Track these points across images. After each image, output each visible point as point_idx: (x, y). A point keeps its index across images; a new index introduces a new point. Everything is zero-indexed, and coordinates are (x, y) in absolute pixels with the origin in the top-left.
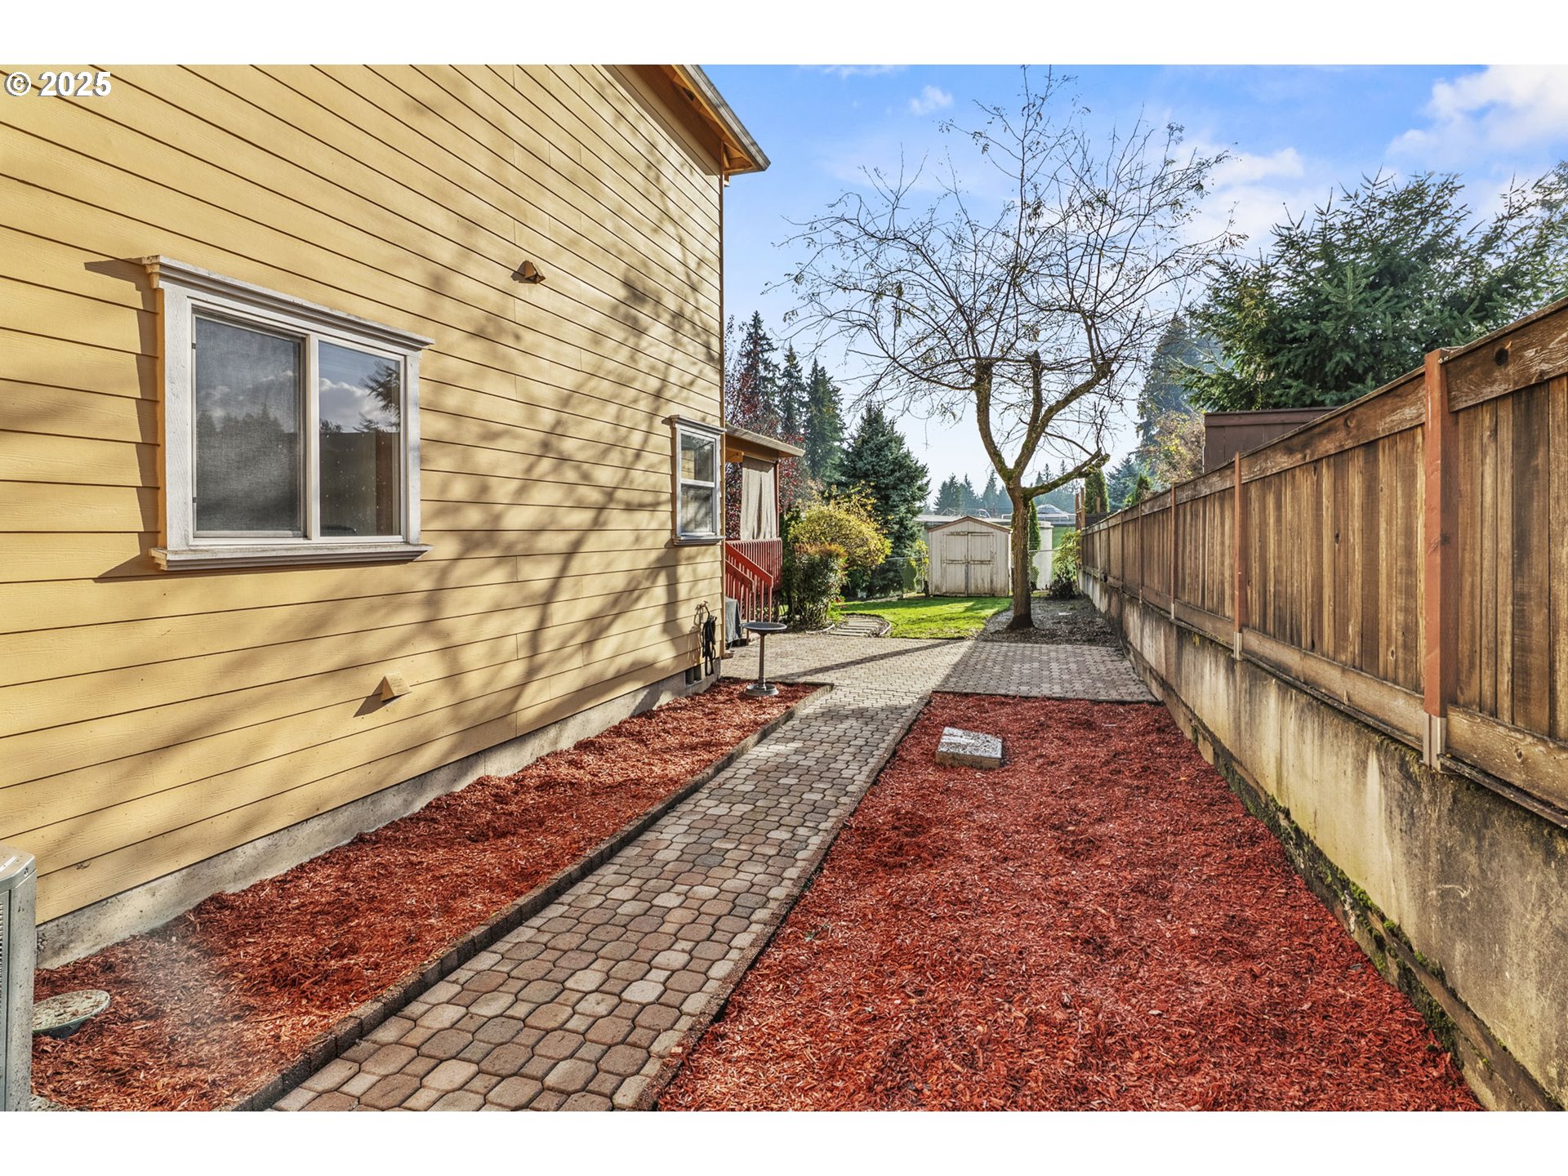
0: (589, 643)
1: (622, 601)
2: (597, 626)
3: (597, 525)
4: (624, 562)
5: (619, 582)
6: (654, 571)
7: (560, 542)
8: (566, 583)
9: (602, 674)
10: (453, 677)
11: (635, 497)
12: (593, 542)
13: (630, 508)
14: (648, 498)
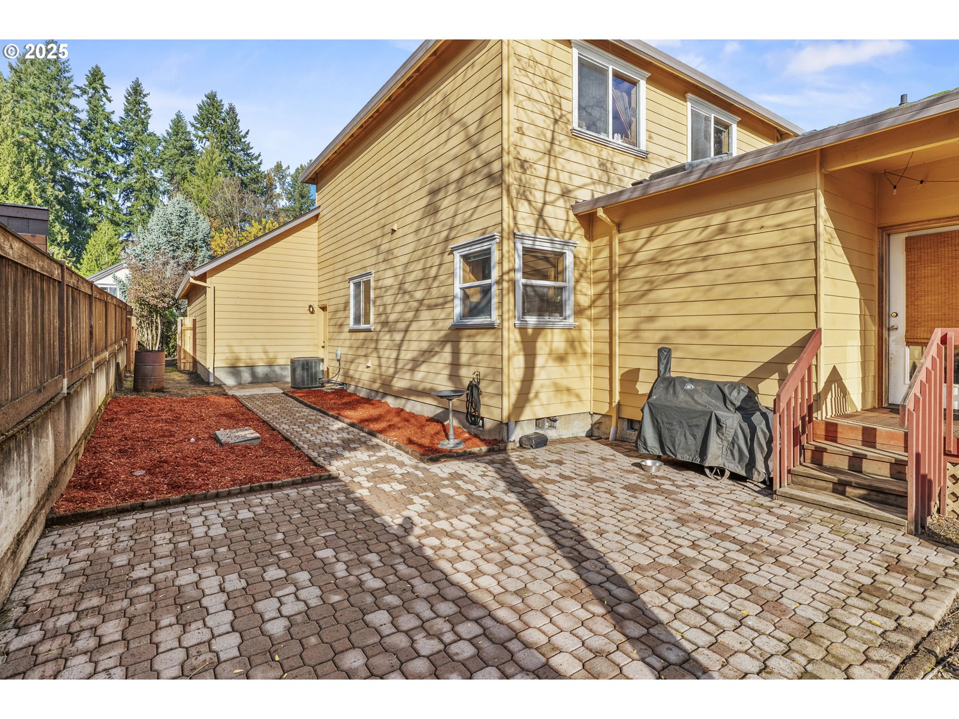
0: (413, 370)
1: (427, 354)
2: (416, 364)
3: (415, 318)
4: (427, 336)
5: (425, 346)
6: (443, 342)
7: (402, 326)
8: (405, 343)
9: (417, 386)
10: (380, 366)
11: (433, 302)
12: (414, 326)
13: (430, 308)
14: (441, 301)
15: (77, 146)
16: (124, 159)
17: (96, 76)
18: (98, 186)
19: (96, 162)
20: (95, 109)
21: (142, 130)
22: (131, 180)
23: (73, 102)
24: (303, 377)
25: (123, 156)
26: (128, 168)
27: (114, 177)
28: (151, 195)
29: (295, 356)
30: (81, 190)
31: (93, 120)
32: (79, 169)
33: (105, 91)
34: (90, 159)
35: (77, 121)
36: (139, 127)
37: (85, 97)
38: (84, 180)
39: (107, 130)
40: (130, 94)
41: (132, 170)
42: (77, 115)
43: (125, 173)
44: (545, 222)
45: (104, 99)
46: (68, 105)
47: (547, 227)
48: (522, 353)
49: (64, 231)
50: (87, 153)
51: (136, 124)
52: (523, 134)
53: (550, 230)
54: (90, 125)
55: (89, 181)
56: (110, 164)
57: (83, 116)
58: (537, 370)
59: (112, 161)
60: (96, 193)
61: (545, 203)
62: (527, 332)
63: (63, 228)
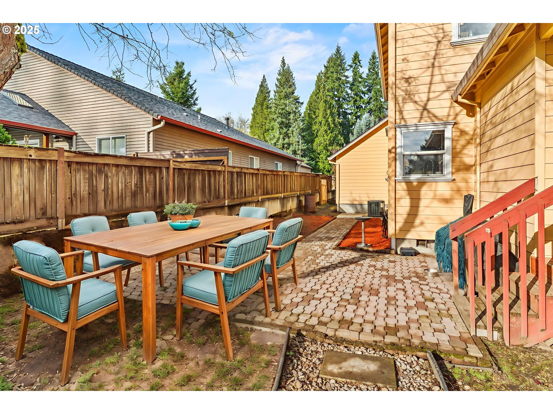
15: (348, 95)
16: (368, 96)
17: (356, 57)
18: (356, 113)
19: (356, 101)
20: (355, 73)
21: (376, 77)
22: (371, 106)
23: (346, 73)
24: (375, 210)
25: (367, 94)
26: (370, 100)
27: (364, 106)
28: (380, 112)
29: (371, 199)
30: (350, 116)
31: (354, 80)
32: (348, 106)
33: (360, 63)
34: (353, 100)
35: (348, 82)
36: (375, 77)
37: (352, 69)
38: (350, 111)
39: (360, 82)
40: (371, 60)
41: (372, 100)
42: (348, 79)
43: (369, 103)
44: (429, 112)
45: (359, 67)
46: (344, 76)
47: (431, 115)
48: (408, 197)
49: (342, 138)
50: (352, 97)
51: (374, 75)
52: (408, 61)
53: (435, 116)
54: (353, 82)
55: (353, 111)
56: (362, 100)
57: (351, 79)
58: (421, 209)
59: (363, 98)
60: (355, 116)
61: (428, 100)
62: (412, 184)
63: (341, 137)
